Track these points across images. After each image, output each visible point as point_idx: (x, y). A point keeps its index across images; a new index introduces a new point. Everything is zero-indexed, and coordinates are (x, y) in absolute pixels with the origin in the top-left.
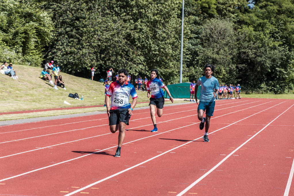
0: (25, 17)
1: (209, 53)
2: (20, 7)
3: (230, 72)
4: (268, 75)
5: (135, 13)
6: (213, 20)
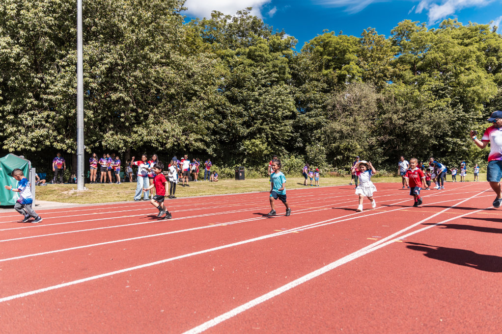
3: (371, 148)
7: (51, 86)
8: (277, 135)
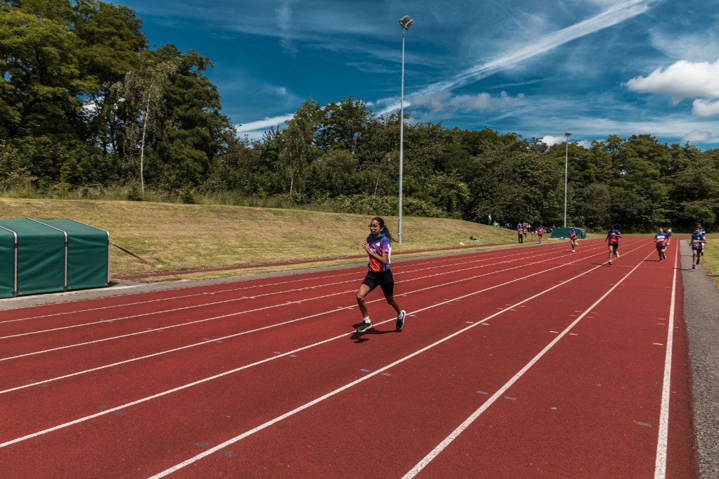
0: (449, 187)
1: (589, 206)
2: (445, 181)
3: (606, 219)
4: (636, 220)
5: (531, 182)
6: (592, 184)
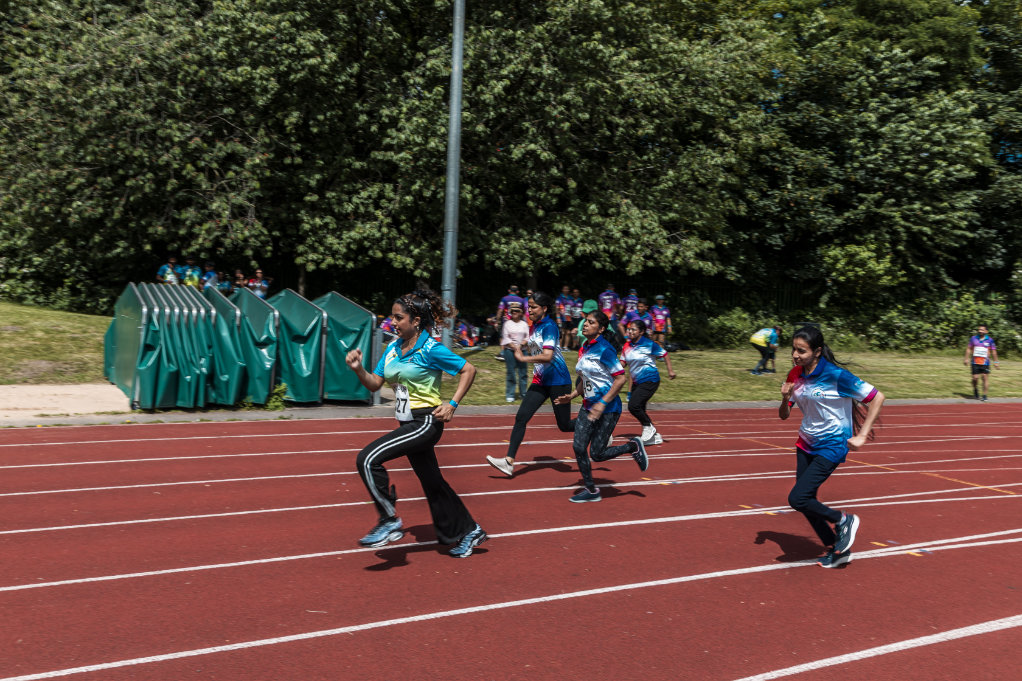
7: (392, 132)
8: (926, 235)
